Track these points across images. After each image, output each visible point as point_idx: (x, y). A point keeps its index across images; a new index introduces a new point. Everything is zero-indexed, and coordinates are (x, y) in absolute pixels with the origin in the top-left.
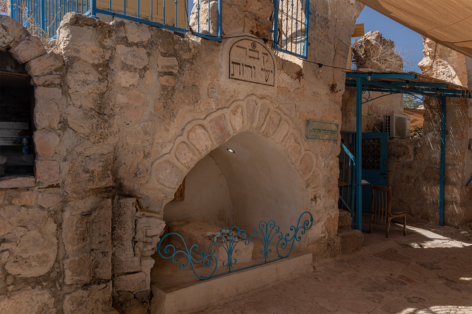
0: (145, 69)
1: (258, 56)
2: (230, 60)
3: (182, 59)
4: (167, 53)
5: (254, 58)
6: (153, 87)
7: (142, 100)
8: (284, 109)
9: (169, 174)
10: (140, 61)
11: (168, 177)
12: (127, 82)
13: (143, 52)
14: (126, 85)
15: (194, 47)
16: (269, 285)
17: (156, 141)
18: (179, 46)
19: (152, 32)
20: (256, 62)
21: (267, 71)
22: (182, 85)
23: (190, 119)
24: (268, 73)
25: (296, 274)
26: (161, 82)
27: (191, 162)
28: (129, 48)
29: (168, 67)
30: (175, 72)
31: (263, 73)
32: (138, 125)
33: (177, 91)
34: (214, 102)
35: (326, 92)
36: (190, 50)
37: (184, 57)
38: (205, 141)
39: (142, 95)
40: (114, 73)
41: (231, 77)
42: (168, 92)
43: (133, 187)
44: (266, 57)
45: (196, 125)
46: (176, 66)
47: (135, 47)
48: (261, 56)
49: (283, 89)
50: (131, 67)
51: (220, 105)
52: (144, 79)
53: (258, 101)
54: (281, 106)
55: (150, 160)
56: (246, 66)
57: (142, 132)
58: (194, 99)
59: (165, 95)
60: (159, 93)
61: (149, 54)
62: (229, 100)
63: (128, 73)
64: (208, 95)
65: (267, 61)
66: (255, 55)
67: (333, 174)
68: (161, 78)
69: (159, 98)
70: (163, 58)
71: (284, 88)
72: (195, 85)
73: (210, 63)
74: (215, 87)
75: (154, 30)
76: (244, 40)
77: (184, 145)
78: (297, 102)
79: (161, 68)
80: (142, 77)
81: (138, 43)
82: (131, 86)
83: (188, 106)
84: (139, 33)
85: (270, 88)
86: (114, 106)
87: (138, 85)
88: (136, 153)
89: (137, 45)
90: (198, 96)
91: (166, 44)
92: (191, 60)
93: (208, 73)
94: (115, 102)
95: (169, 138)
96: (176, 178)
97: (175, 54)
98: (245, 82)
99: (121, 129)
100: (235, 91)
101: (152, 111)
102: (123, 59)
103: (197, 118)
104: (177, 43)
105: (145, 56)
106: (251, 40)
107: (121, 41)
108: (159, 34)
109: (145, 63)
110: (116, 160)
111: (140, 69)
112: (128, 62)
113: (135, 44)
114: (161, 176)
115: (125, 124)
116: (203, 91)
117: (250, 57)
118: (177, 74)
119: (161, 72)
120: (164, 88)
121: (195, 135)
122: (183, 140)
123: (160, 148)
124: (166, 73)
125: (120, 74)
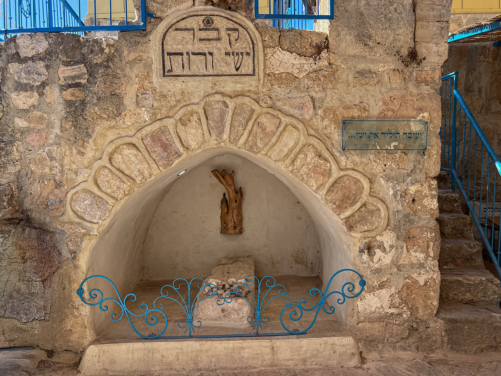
0: (44, 85)
1: (217, 35)
2: (163, 52)
3: (93, 64)
4: (71, 61)
5: (209, 40)
6: (56, 104)
7: (46, 121)
8: (287, 108)
9: (88, 206)
10: (36, 77)
11: (88, 210)
12: (25, 103)
13: (40, 66)
14: (24, 107)
15: (108, 45)
16: (255, 368)
17: (66, 167)
18: (88, 49)
19: (50, 40)
20: (215, 45)
21: (237, 54)
22: (95, 97)
23: (113, 138)
24: (241, 56)
25: (314, 363)
26: (64, 97)
27: (118, 192)
28: (24, 65)
29: (73, 78)
30: (83, 81)
31: (230, 59)
32: (42, 150)
33: (88, 105)
34: (146, 113)
35: (392, 67)
36: (102, 50)
37: (95, 62)
38: (138, 164)
39: (45, 116)
40: (6, 95)
41: (166, 74)
42: (76, 108)
43: (45, 219)
44: (234, 35)
45: (124, 144)
46: (85, 74)
47: (30, 63)
48: (223, 33)
49: (281, 76)
50: (27, 86)
51: (160, 114)
52: (44, 96)
53: (228, 100)
54: (279, 104)
55: (64, 190)
56: (194, 54)
57: (48, 158)
58: (116, 112)
59: (73, 113)
60: (65, 111)
61: (47, 67)
62: (175, 106)
63: (23, 94)
64: (137, 103)
65: (236, 40)
66: (213, 34)
67: (420, 210)
68: (64, 93)
69: (65, 116)
70: (66, 68)
71: (284, 75)
72: (115, 94)
73: (138, 62)
74: (148, 92)
75: (52, 37)
76: (190, 18)
77: (106, 170)
78: (316, 92)
79: (63, 80)
80: (41, 94)
81: (33, 56)
82: (31, 108)
83: (107, 122)
84: (34, 45)
85: (247, 79)
86: (13, 132)
87: (39, 104)
88: (43, 182)
89: (32, 59)
90: (122, 107)
91: (69, 50)
92: (105, 63)
93: (134, 75)
94: (14, 126)
95: (86, 162)
96: (98, 211)
97: (83, 60)
98: (194, 78)
99: (22, 156)
100: (183, 92)
101: (58, 132)
102: (16, 78)
103: (123, 136)
104: (85, 46)
105: (44, 70)
106: (201, 15)
107: (13, 58)
108: (59, 40)
109: (44, 78)
110: (21, 190)
111: (37, 86)
112: (22, 80)
113: (29, 58)
114: (78, 208)
115: (28, 150)
116: (129, 101)
117: (201, 40)
118: (86, 84)
119: (63, 86)
120: (69, 103)
121: (121, 157)
122: (102, 164)
123: (74, 176)
124: (70, 86)
125: (14, 95)
